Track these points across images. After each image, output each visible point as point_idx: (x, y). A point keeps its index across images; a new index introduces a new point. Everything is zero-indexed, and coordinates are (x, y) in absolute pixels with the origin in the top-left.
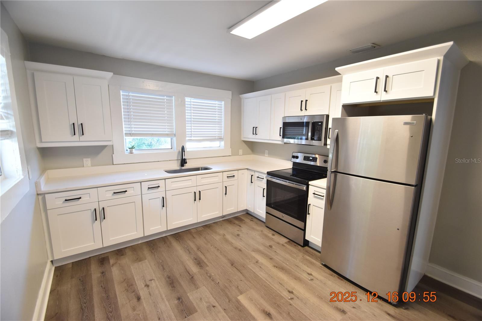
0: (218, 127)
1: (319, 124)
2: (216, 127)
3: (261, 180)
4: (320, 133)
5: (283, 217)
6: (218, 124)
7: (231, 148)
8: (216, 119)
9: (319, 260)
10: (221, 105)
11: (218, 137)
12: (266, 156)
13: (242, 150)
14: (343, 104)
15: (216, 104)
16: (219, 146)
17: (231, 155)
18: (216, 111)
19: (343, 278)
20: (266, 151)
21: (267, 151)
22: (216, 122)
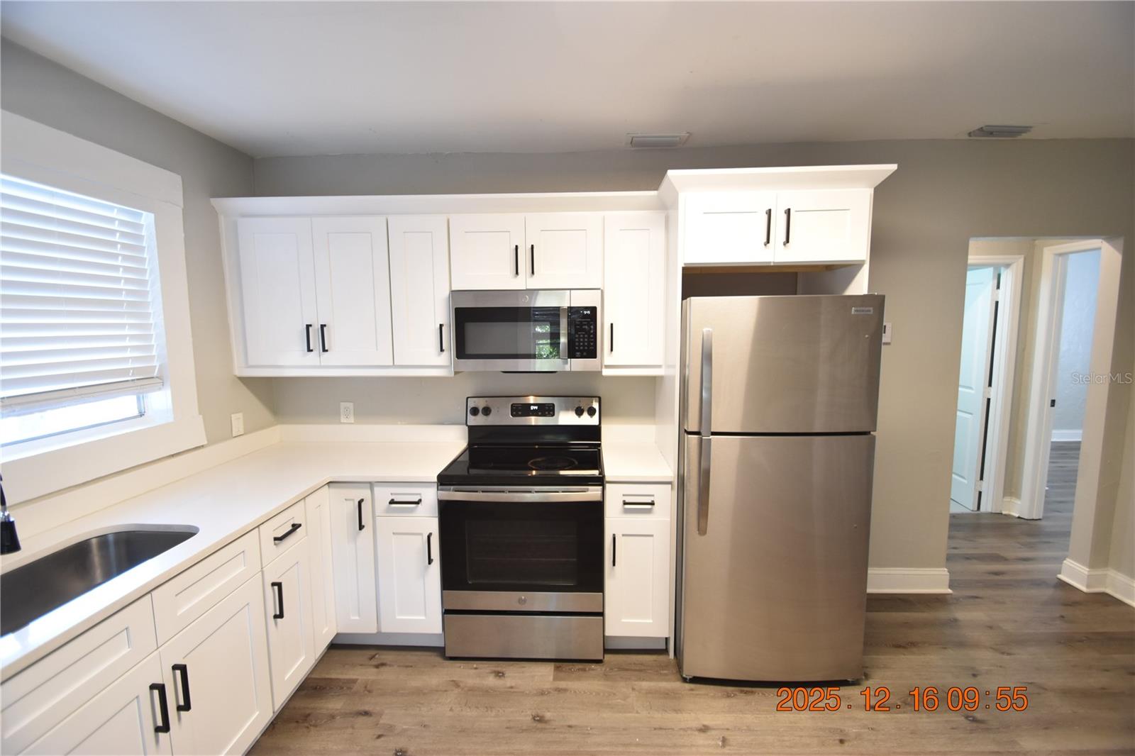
0: (132, 326)
1: (585, 312)
2: (122, 326)
3: (412, 509)
4: (589, 338)
5: (525, 601)
6: (131, 315)
7: (200, 413)
8: (118, 291)
9: (666, 675)
10: (139, 226)
11: (133, 375)
12: (344, 423)
13: (240, 415)
14: (685, 264)
15: (112, 220)
16: (141, 415)
17: (205, 443)
18: (115, 252)
19: (752, 687)
20: (343, 405)
21: (351, 405)
22: (120, 303)
